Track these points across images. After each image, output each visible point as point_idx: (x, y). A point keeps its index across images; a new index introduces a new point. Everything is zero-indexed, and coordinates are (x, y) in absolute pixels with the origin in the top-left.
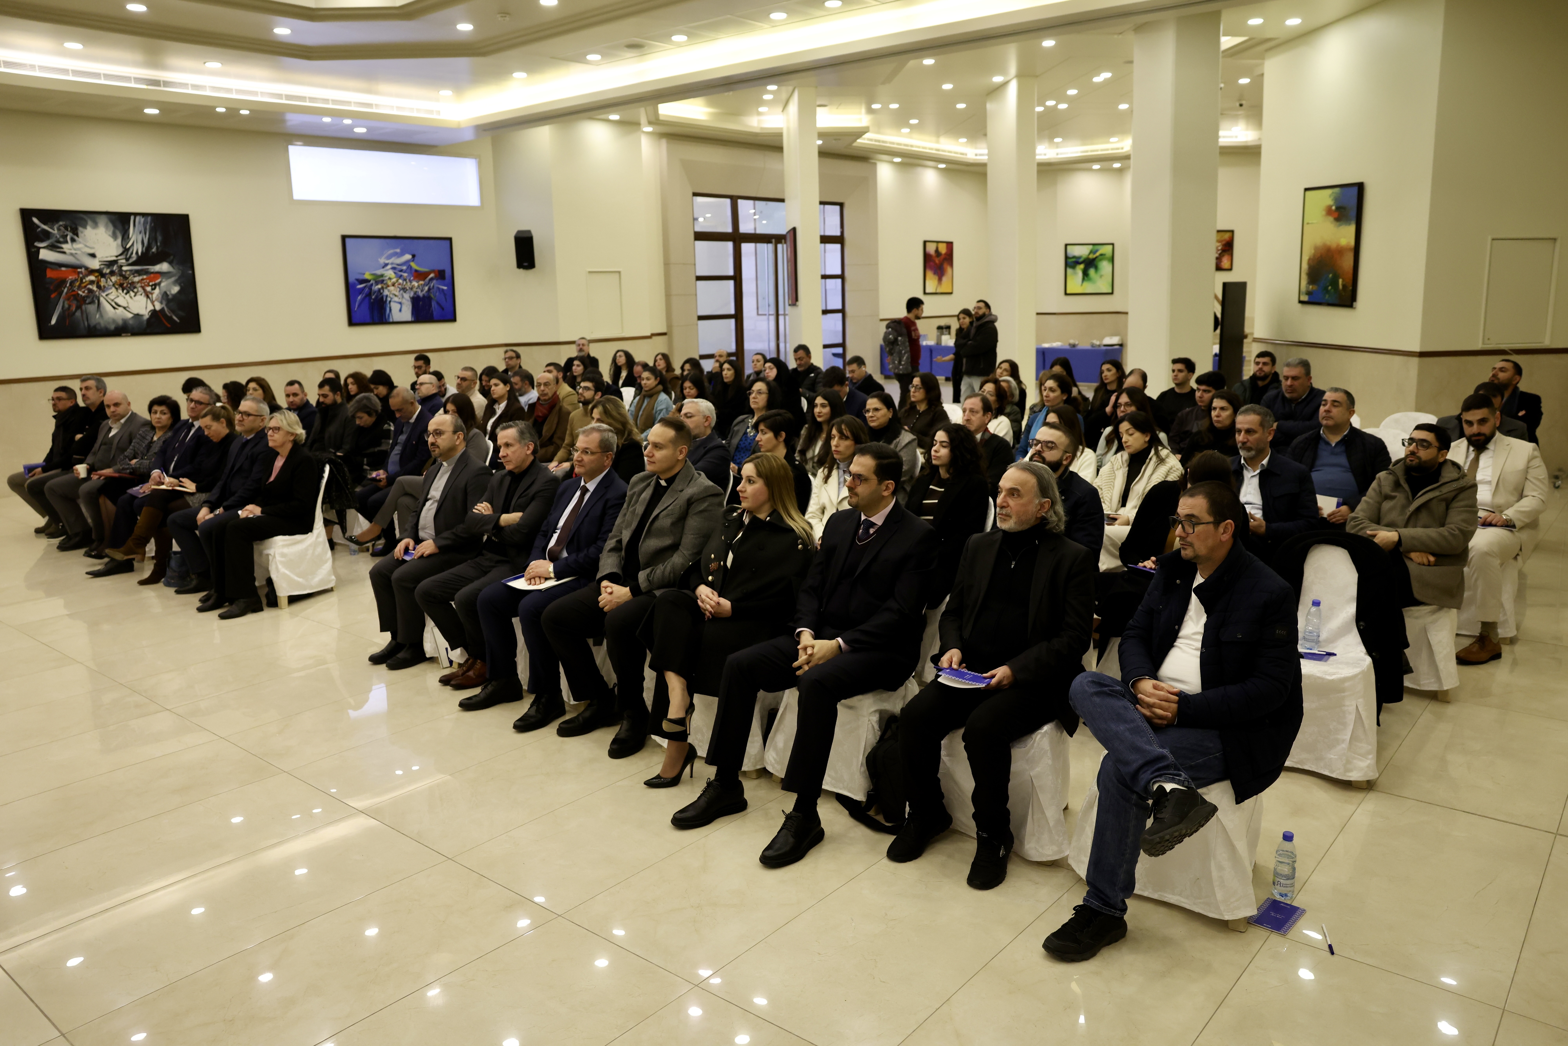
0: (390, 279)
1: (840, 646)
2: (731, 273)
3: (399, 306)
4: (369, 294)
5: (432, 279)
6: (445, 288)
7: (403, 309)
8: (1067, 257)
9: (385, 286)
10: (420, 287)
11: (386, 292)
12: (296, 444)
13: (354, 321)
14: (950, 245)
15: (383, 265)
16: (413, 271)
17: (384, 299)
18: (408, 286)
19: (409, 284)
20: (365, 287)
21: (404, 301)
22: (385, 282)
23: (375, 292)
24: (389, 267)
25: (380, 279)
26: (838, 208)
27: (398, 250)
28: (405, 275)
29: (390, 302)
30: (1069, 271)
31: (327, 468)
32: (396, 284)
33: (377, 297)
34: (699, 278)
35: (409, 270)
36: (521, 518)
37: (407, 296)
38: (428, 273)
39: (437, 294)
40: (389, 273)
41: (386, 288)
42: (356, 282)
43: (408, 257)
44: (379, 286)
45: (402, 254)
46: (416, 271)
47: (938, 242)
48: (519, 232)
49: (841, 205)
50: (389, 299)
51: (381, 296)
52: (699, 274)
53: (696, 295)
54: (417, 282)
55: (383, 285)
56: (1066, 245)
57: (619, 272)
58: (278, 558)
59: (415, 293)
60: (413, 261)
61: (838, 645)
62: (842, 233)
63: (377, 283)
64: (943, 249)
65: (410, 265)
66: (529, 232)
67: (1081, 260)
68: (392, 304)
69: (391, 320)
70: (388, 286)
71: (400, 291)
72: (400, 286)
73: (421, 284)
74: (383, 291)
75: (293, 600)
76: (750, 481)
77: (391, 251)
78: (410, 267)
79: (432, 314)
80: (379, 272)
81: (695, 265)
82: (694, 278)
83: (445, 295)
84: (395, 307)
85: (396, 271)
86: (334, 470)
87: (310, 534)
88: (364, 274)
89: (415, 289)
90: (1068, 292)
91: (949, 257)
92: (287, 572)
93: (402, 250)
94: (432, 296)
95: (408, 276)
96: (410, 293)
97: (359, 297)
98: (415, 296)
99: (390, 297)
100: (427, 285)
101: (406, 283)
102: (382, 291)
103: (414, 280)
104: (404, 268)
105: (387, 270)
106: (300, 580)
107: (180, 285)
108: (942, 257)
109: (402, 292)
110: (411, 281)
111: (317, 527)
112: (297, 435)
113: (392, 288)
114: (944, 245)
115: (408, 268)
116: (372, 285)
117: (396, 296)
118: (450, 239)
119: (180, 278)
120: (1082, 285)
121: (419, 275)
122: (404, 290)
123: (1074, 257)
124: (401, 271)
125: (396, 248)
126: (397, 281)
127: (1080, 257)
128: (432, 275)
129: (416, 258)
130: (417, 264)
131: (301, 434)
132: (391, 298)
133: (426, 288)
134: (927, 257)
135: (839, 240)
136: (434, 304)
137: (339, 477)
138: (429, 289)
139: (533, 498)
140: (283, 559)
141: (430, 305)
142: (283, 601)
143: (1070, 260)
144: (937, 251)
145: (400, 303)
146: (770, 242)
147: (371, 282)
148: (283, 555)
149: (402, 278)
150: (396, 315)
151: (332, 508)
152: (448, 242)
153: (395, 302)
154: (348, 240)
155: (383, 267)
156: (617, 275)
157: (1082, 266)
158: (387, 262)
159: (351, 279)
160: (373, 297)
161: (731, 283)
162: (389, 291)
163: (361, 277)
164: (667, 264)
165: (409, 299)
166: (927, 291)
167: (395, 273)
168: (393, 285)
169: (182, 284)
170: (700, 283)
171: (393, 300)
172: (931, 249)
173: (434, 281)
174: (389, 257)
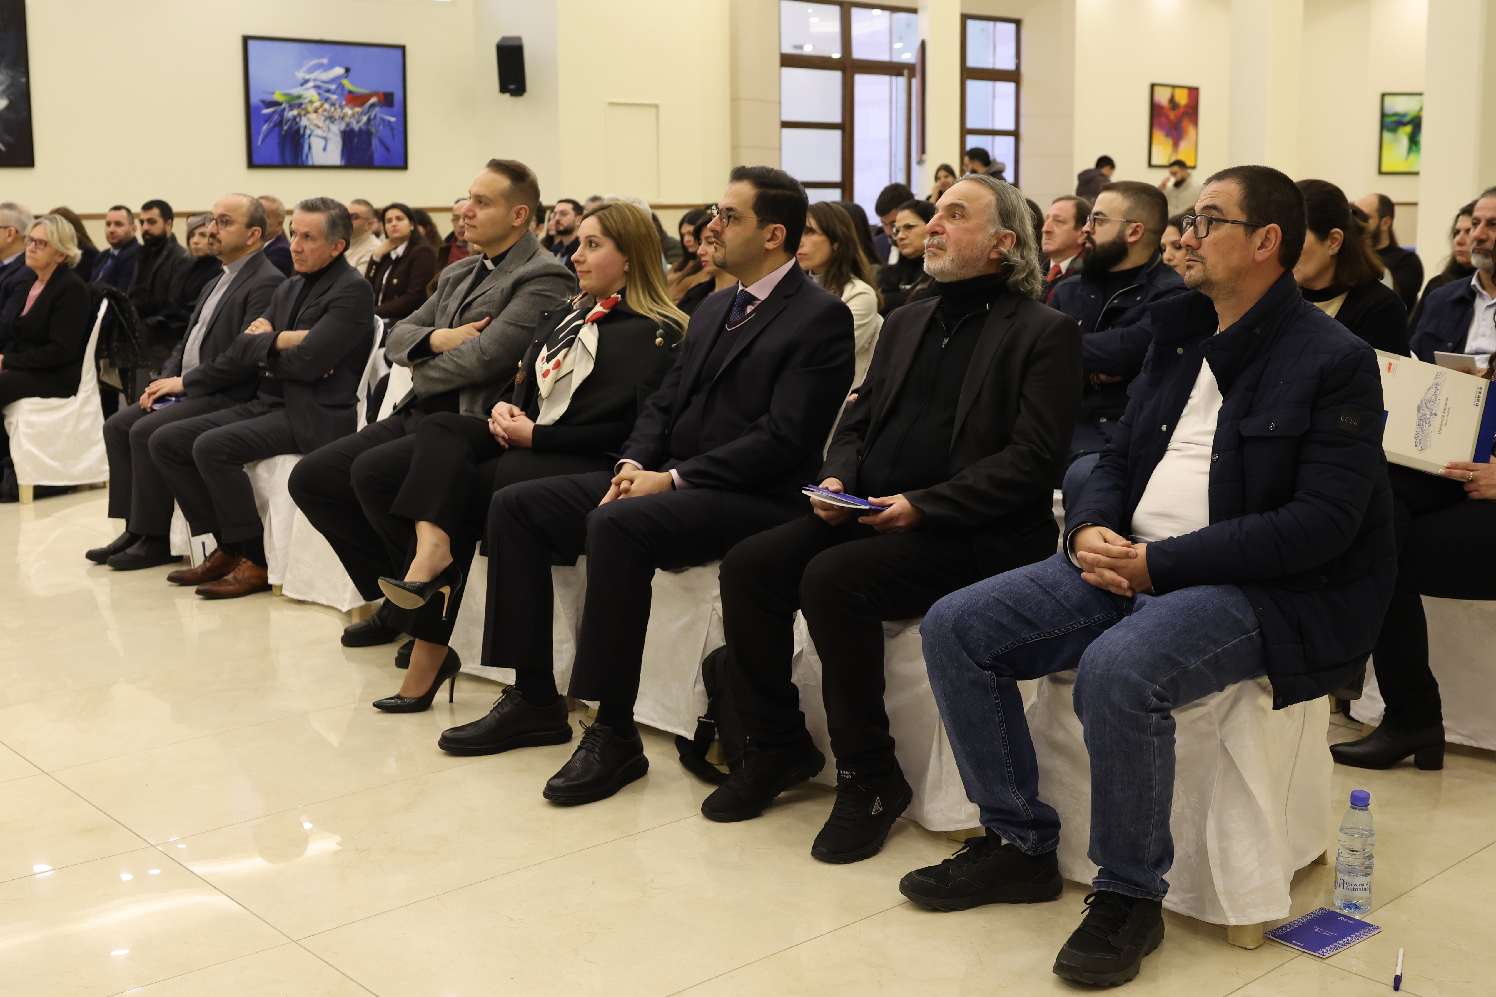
0: (311, 102)
1: (673, 482)
2: (837, 118)
3: (322, 143)
4: (280, 123)
5: (373, 106)
6: (393, 119)
7: (329, 148)
8: (1383, 115)
9: (303, 113)
10: (356, 116)
11: (304, 122)
12: (63, 269)
13: (256, 160)
14: (1194, 92)
15: (302, 81)
16: (346, 93)
17: (302, 131)
18: (338, 113)
19: (339, 110)
20: (274, 112)
21: (330, 136)
22: (303, 106)
23: (288, 121)
24: (310, 84)
25: (296, 102)
26: (1012, 27)
27: (325, 61)
28: (334, 97)
29: (310, 136)
30: (1387, 136)
31: (104, 305)
32: (320, 111)
33: (290, 127)
34: (786, 125)
35: (339, 91)
36: (306, 338)
37: (336, 129)
38: (368, 97)
39: (381, 127)
40: (310, 94)
41: (305, 115)
42: (261, 104)
43: (339, 71)
44: (295, 112)
45: (330, 66)
46: (350, 92)
47: (1174, 87)
48: (504, 39)
49: (1018, 23)
50: (308, 132)
51: (296, 127)
52: (787, 117)
53: (780, 149)
54: (352, 109)
55: (300, 110)
56: (1383, 96)
57: (657, 106)
58: (22, 428)
59: (348, 125)
60: (346, 77)
61: (671, 480)
62: (1018, 66)
63: (292, 107)
64: (1182, 98)
65: (341, 84)
66: (519, 39)
67: (1407, 119)
68: (313, 139)
69: (310, 163)
70: (308, 113)
71: (325, 120)
72: (326, 114)
73: (358, 112)
74: (301, 119)
75: (42, 493)
76: (591, 243)
77: (314, 62)
78: (341, 87)
79: (371, 158)
80: (295, 91)
81: (780, 103)
82: (778, 124)
83: (392, 129)
84: (316, 144)
85: (321, 91)
86: (116, 308)
87: (72, 397)
88: (273, 93)
89: (347, 119)
90: (1384, 169)
91: (1192, 111)
92: (35, 451)
93: (330, 60)
94: (373, 130)
95: (338, 99)
96: (340, 124)
97: (265, 127)
98: (348, 129)
99: (310, 129)
100: (365, 114)
101: (335, 109)
102: (298, 119)
103: (346, 105)
104: (333, 87)
105: (308, 89)
106: (55, 464)
107: (8, 97)
108: (1181, 110)
109: (328, 121)
110: (341, 107)
111: (86, 389)
112: (67, 257)
113: (313, 116)
114: (1185, 92)
115: (338, 87)
116: (284, 110)
117: (319, 127)
118: (403, 48)
119: (9, 87)
120: (1407, 158)
121: (355, 99)
122: (331, 119)
123: (1395, 114)
124: (328, 91)
125: (322, 57)
126: (322, 106)
127: (1404, 115)
128: (374, 100)
129: (351, 74)
130: (353, 83)
131: (76, 255)
132: (312, 131)
133: (365, 119)
134: (1155, 110)
135: (1013, 76)
136: (375, 142)
137: (122, 319)
138: (369, 120)
139: (325, 310)
140: (29, 431)
141: (370, 144)
142: (26, 493)
143: (1388, 120)
144: (1172, 100)
145: (325, 139)
146: (900, 74)
147: (283, 106)
148: (30, 425)
149: (329, 101)
150: (317, 156)
151: (112, 365)
152: (399, 52)
153: (317, 136)
154: (251, 44)
155: (302, 85)
156: (653, 111)
157: (1408, 129)
158: (307, 77)
159: (254, 100)
160: (285, 128)
161: (837, 134)
162: (308, 120)
163: (268, 98)
164: (735, 100)
165: (338, 133)
166: (1154, 162)
167: (319, 94)
168: (316, 111)
169: (11, 97)
170: (786, 131)
171: (314, 133)
172: (1163, 97)
173: (377, 109)
174: (311, 70)
